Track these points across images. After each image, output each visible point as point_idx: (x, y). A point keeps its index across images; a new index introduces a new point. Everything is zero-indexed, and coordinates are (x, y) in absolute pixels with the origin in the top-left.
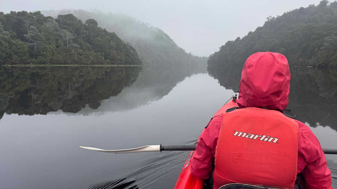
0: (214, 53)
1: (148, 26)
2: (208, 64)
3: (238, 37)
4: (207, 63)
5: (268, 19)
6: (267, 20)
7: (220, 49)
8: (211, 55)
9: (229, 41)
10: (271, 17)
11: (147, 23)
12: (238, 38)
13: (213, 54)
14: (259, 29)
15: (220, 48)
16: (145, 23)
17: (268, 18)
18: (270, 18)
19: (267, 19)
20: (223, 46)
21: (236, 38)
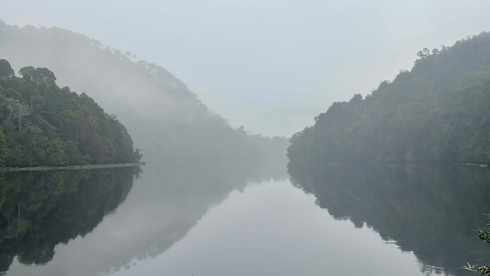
0: (303, 131)
1: (131, 58)
2: (289, 156)
3: (357, 93)
4: (287, 154)
5: (422, 55)
6: (419, 58)
7: (316, 120)
8: (295, 134)
9: (335, 104)
10: (427, 51)
11: (128, 53)
12: (357, 97)
13: (299, 133)
14: (403, 77)
15: (316, 118)
16: (123, 52)
17: (420, 53)
18: (424, 53)
19: (418, 54)
20: (322, 115)
21: (352, 97)
